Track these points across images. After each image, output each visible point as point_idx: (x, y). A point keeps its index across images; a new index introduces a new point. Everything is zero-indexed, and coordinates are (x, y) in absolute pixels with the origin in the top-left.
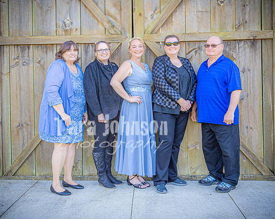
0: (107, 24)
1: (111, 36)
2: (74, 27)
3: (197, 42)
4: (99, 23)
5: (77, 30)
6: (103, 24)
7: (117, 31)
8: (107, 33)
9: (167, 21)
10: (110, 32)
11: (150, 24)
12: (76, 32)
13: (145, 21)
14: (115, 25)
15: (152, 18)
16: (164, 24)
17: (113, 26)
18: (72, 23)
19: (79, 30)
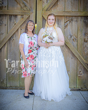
0: (22, 5)
1: (24, 11)
2: (4, 5)
3: (70, 17)
4: (18, 4)
5: (5, 7)
6: (20, 5)
7: (28, 8)
8: (22, 9)
9: (55, 4)
10: (24, 9)
11: (46, 5)
12: (5, 8)
13: (43, 4)
14: (27, 5)
15: (47, 2)
16: (53, 6)
17: (26, 6)
18: (3, 3)
19: (7, 7)
